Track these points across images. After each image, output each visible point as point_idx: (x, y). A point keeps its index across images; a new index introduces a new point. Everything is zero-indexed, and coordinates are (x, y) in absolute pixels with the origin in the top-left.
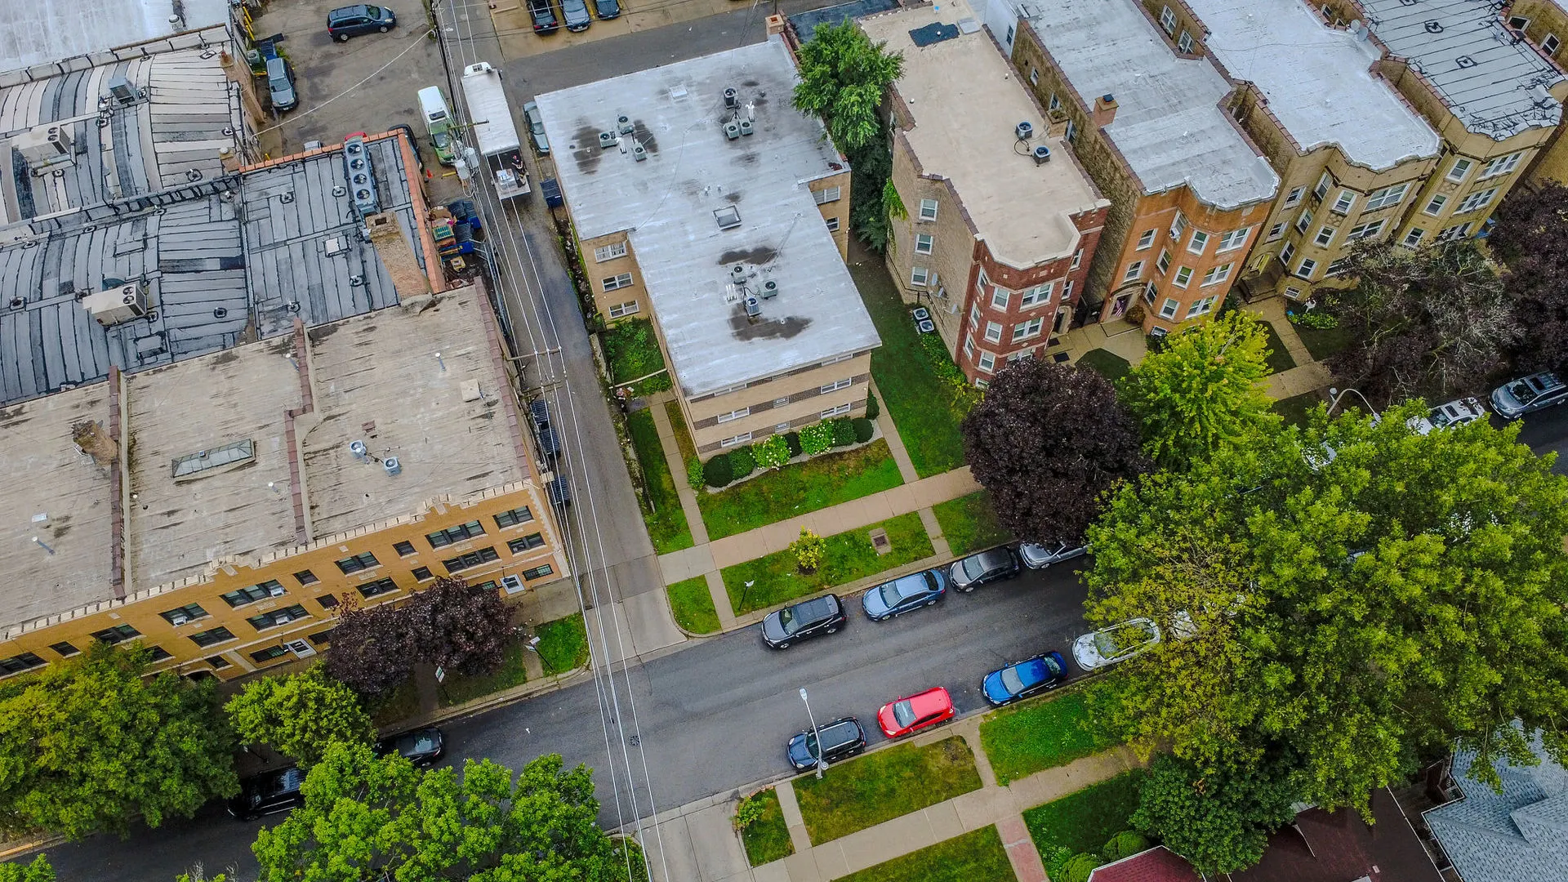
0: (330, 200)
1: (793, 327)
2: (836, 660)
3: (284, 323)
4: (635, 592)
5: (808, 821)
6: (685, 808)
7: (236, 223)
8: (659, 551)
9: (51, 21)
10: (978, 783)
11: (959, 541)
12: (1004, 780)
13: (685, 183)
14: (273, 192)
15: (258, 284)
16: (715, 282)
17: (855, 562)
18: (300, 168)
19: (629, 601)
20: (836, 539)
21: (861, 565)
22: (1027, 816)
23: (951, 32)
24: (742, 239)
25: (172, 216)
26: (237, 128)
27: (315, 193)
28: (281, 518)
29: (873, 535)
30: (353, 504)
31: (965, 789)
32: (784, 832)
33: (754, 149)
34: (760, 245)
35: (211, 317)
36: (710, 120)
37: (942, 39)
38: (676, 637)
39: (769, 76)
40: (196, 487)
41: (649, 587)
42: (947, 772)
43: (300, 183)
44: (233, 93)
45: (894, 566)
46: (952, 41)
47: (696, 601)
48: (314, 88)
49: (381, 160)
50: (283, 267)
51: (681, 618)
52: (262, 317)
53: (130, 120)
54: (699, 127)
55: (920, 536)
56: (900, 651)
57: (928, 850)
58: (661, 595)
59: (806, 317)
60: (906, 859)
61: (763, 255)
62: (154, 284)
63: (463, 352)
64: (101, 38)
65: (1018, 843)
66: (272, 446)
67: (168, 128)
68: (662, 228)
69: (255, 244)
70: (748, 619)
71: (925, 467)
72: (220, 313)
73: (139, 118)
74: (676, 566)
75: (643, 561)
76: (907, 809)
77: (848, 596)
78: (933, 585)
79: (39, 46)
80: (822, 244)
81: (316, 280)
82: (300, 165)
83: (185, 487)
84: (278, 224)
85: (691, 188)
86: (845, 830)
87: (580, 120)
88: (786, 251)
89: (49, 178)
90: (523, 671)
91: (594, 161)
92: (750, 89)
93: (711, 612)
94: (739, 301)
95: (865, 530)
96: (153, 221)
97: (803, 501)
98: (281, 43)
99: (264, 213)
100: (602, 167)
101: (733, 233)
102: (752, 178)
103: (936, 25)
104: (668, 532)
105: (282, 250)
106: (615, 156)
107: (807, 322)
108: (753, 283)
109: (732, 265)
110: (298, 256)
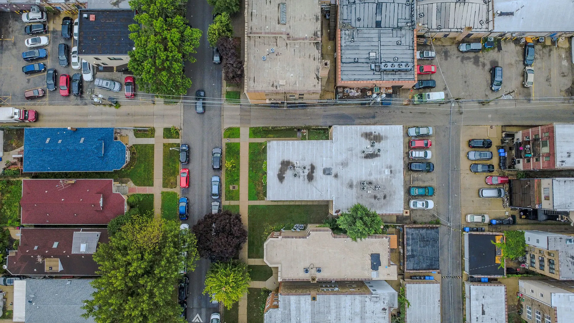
0: (393, 56)
1: (281, 178)
2: (205, 164)
3: (347, 37)
5: (169, 144)
6: (182, 117)
7: (396, 26)
8: (250, 128)
10: (164, 187)
12: (162, 193)
13: (347, 163)
14: (403, 39)
15: (365, 30)
16: (305, 160)
17: (230, 179)
19: (239, 117)
20: (238, 176)
22: (153, 195)
23: (375, 267)
24: (318, 173)
25: (404, 8)
26: (441, 30)
27: (397, 52)
28: (259, 29)
30: (257, 47)
31: (163, 183)
32: (168, 138)
34: (314, 178)
35: (358, 16)
36: (372, 178)
37: (372, 263)
38: (226, 126)
39: (387, 204)
40: (277, 9)
41: (241, 123)
42: (169, 180)
43: (404, 48)
44: (459, 30)
45: (226, 188)
46: (370, 266)
47: (233, 134)
48: (469, 58)
49: (406, 74)
50: (370, 39)
51: (230, 129)
52: (352, 31)
54: (371, 174)
55: (232, 198)
56: (202, 181)
57: (153, 169)
58: (238, 126)
59: (283, 183)
60: (153, 163)
61: (310, 177)
62: (373, 1)
63: (297, 83)
65: (147, 190)
66: (283, 29)
68: (331, 151)
69: (382, 31)
70: (224, 145)
71: (252, 208)
72: (359, 20)
74: (245, 132)
75: (249, 123)
76: (164, 168)
77: (222, 173)
78: (214, 195)
80: (308, 196)
81: (360, 48)
82: (412, 48)
83: (277, 6)
84: (388, 39)
85: (344, 164)
86: (164, 152)
87: (386, 138)
88: (309, 185)
90: (229, 86)
91: (367, 137)
92: (382, 196)
93: (229, 137)
94: (295, 165)
95: (238, 184)
96: (404, 2)
98: (496, 49)
99: (395, 35)
100: (363, 140)
101: (322, 171)
102: (342, 184)
103: (379, 264)
104: (255, 132)
105: (377, 39)
106: (366, 144)
107: (281, 182)
108: (301, 171)
109: (310, 168)
110: (373, 44)
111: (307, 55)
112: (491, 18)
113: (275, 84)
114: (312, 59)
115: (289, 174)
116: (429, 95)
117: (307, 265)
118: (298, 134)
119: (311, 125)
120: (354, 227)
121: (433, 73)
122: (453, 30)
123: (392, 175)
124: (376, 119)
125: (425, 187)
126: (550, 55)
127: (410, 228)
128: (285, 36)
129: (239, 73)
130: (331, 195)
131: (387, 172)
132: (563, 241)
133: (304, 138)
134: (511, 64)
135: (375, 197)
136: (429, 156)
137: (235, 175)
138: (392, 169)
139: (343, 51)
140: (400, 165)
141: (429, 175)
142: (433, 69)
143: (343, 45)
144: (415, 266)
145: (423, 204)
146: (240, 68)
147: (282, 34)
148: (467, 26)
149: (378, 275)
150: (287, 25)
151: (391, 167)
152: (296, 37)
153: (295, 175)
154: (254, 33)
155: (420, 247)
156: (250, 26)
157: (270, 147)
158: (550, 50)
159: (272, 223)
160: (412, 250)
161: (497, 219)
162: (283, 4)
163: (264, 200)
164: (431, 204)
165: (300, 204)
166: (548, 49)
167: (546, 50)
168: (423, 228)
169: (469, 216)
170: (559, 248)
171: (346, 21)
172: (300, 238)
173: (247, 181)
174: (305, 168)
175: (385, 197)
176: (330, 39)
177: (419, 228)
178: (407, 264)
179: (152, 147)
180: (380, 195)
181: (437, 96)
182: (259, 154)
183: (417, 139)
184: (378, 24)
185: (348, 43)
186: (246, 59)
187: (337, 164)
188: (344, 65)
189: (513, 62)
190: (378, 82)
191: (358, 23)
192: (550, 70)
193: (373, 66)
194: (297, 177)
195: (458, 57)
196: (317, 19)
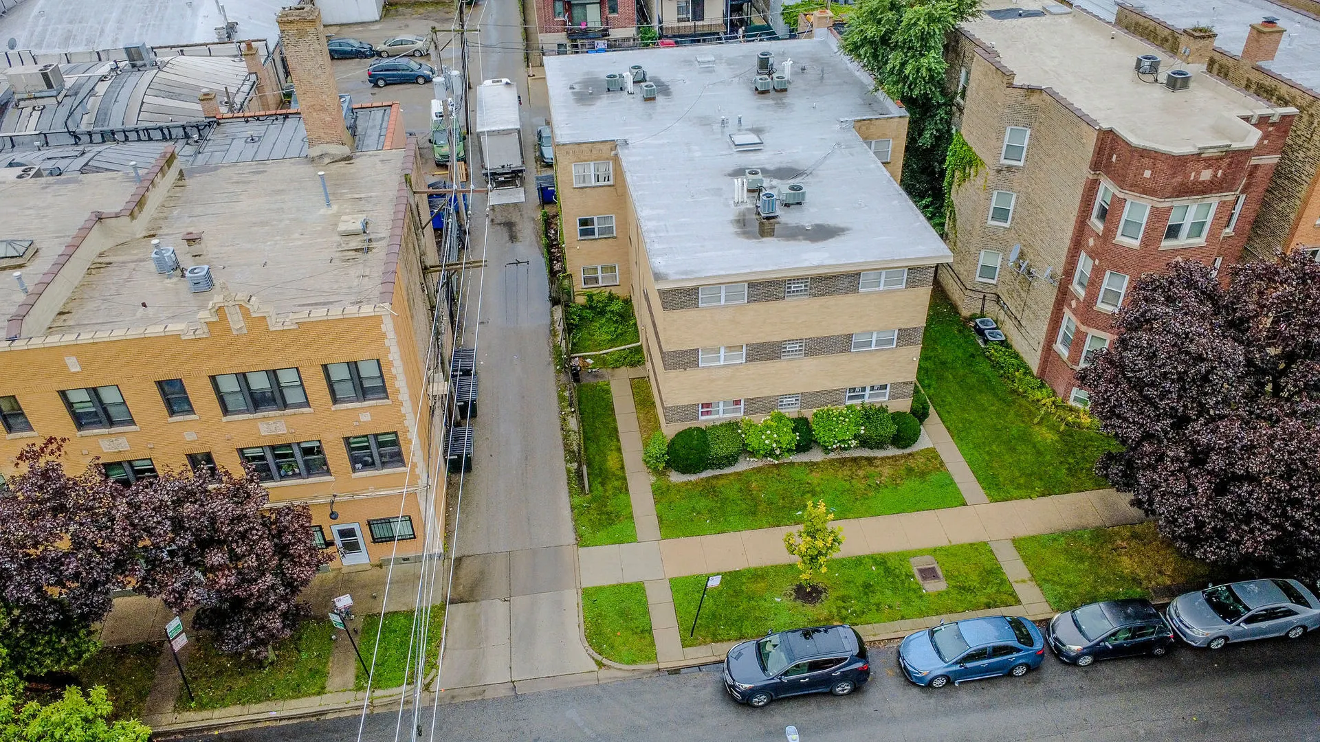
1: (822, 233)
4: (533, 591)
8: (581, 541)
9: (110, 26)
11: (1060, 589)
13: (698, 118)
17: (886, 596)
18: (279, 122)
20: (858, 561)
21: (897, 601)
24: (763, 160)
29: (918, 563)
33: (787, 100)
34: (786, 165)
36: (738, 80)
37: (1024, 16)
41: (555, 586)
44: (249, 83)
47: (624, 614)
49: (367, 121)
51: (596, 637)
53: (133, 79)
54: (724, 83)
55: (992, 573)
58: (572, 599)
59: (841, 225)
61: (789, 173)
67: (163, 87)
68: (661, 146)
71: (999, 488)
73: (142, 79)
74: (605, 565)
75: (555, 550)
77: (876, 640)
79: (89, 42)
80: (869, 170)
82: (281, 120)
85: (704, 122)
87: (587, 73)
88: (819, 173)
91: (594, 98)
93: (646, 631)
94: (751, 205)
95: (904, 556)
104: (601, 521)
119: (547, 348)
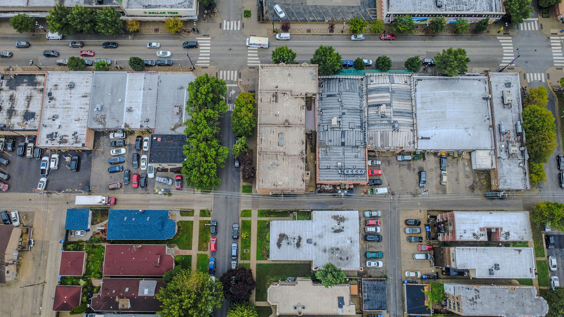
0: (353, 165)
1: (279, 245)
2: (228, 235)
3: (323, 152)
4: (252, 204)
5: (203, 221)
6: (213, 202)
7: (354, 145)
9: (429, 111)
10: (199, 250)
12: (198, 255)
13: (322, 235)
14: (359, 154)
15: (334, 148)
16: (295, 234)
18: (364, 160)
19: (251, 203)
20: (250, 243)
22: (191, 256)
23: (341, 306)
24: (304, 242)
25: (359, 134)
26: (384, 148)
27: (355, 162)
28: (266, 149)
29: (248, 250)
30: (265, 160)
31: (199, 248)
32: (203, 216)
33: (327, 253)
34: (301, 245)
35: (330, 139)
36: (339, 246)
37: (339, 303)
38: (242, 209)
39: (349, 263)
40: (277, 136)
41: (252, 207)
42: (203, 246)
43: (360, 159)
44: (396, 148)
45: (241, 252)
46: (337, 305)
47: (247, 214)
48: (404, 165)
49: (361, 177)
50: (337, 154)
51: (245, 211)
52: (326, 148)
53: (389, 127)
54: (338, 243)
55: (245, 259)
56: (225, 246)
57: (192, 238)
58: (250, 209)
61: (298, 245)
62: (339, 130)
63: (290, 183)
64: (421, 121)
65: (187, 252)
66: (281, 149)
67: (384, 134)
68: (312, 227)
69: (345, 149)
70: (240, 222)
71: (258, 266)
72: (330, 141)
73: (389, 129)
74: (255, 213)
76: (199, 237)
78: (234, 256)
79: (422, 108)
80: (297, 258)
81: (331, 159)
84: (350, 154)
85: (321, 236)
86: (200, 226)
87: (348, 219)
88: (298, 250)
89: (377, 110)
90: (245, 182)
92: (346, 258)
93: (244, 216)
95: (250, 249)
96: (360, 130)
97: (259, 240)
98: (422, 159)
99: (354, 151)
100: (333, 220)
101: (306, 241)
102: (319, 250)
103: (343, 304)
104: (262, 213)
105: (342, 154)
106: (335, 223)
107: (279, 248)
108: (292, 241)
109: (298, 238)
110: (340, 157)
111: (296, 166)
112: (416, 141)
113: (276, 184)
114: (299, 168)
115: (284, 242)
116: (377, 190)
117: (296, 304)
118: (291, 214)
119: (299, 209)
120: (326, 278)
121: (380, 175)
122: (391, 148)
123: (352, 244)
124: (343, 205)
125: (376, 252)
126: (457, 164)
127: (366, 280)
128: (282, 154)
129: (252, 175)
130: (312, 257)
131: (348, 242)
132: (464, 289)
133: (294, 219)
134: (433, 170)
135: (341, 259)
136: (379, 231)
137: (247, 242)
138: (352, 240)
139: (320, 161)
140: (357, 237)
141: (379, 244)
142: (380, 172)
143: (320, 157)
144: (370, 307)
145: (375, 263)
146: (253, 172)
147: (280, 152)
148: (401, 146)
149: (342, 311)
150: (284, 146)
151: (351, 239)
152: (290, 154)
153: (288, 244)
154: (263, 152)
155: (373, 293)
156: (260, 147)
157: (272, 224)
158: (458, 160)
159: (272, 277)
160: (368, 296)
161: (426, 275)
162: (282, 133)
163: (267, 260)
164: (381, 264)
165: (291, 263)
166: (456, 160)
167: (455, 160)
168: (375, 280)
169: (407, 272)
170: (461, 294)
171: (322, 142)
172: (291, 285)
173: (256, 247)
174: (294, 239)
175: (347, 259)
176: (312, 152)
177: (372, 280)
178: (364, 306)
179: (192, 222)
180: (344, 257)
181: (382, 190)
182: (264, 228)
183: (371, 219)
184: (343, 144)
185: (323, 156)
186: (257, 168)
187: (315, 237)
188: (321, 170)
189: (433, 168)
190: (343, 182)
191: (329, 143)
192: (458, 173)
193: (340, 171)
194: (290, 245)
195: (396, 164)
196: (303, 143)
